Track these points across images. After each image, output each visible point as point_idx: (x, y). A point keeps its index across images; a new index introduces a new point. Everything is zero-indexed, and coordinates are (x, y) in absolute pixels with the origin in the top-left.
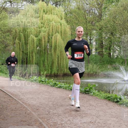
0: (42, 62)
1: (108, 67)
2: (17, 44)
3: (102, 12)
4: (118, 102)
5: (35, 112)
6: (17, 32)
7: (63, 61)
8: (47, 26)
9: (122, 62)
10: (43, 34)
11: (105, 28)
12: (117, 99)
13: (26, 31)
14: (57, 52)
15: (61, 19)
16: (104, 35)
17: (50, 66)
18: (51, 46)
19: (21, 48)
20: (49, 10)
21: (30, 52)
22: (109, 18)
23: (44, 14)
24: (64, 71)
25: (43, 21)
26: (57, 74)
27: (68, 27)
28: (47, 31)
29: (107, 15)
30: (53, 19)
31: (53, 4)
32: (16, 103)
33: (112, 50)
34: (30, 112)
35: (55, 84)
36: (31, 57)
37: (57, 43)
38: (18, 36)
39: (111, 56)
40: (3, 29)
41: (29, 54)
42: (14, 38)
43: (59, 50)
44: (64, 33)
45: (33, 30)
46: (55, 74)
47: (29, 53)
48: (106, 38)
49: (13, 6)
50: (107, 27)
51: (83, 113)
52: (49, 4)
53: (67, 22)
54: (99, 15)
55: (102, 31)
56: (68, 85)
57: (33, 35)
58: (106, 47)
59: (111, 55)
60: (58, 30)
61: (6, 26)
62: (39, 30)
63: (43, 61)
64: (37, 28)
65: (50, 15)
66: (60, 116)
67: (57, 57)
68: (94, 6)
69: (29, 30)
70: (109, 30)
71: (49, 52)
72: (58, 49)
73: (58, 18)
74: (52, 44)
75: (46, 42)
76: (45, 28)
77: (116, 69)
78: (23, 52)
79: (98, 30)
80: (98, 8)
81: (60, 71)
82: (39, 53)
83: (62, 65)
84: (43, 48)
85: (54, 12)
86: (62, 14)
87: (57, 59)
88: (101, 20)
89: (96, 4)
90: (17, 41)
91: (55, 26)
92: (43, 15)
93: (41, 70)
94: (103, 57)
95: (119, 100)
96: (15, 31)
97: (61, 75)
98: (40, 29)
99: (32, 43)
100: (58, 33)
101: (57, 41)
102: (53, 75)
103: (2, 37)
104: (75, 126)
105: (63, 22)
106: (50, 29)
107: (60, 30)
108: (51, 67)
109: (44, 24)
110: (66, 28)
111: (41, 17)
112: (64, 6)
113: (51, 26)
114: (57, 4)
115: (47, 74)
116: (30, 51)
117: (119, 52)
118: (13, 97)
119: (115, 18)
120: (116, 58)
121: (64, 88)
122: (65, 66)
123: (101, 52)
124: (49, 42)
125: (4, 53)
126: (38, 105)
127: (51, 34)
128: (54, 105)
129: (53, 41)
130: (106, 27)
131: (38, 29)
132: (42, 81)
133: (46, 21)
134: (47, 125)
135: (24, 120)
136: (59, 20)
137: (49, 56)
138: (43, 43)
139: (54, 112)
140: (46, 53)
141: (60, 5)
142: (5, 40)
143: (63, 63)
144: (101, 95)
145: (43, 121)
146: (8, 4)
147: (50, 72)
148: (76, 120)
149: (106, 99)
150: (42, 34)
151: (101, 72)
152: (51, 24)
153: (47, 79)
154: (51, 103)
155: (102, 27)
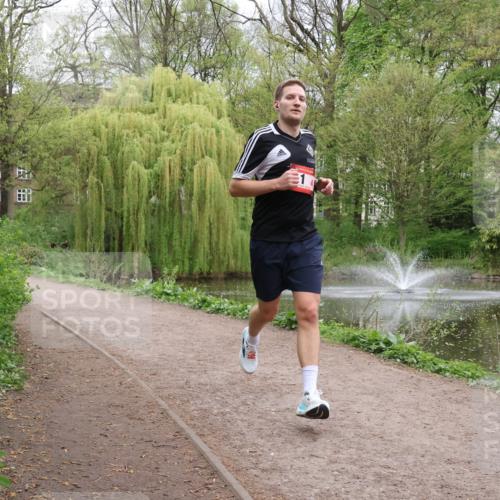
0: (164, 240)
1: (354, 254)
2: (92, 188)
3: (333, 98)
4: (379, 351)
5: (147, 380)
6: (92, 153)
7: (225, 237)
8: (178, 138)
9: (393, 240)
10: (167, 158)
11: (344, 142)
12: (378, 344)
13: (118, 151)
14: (206, 210)
15: (219, 118)
16: (341, 163)
17: (186, 250)
18: (191, 195)
19: (103, 199)
20: (184, 92)
21: (128, 211)
22: (354, 116)
23: (170, 102)
24: (228, 265)
25: (166, 122)
26: (209, 273)
27: (237, 138)
28: (178, 152)
29: (349, 104)
30: (194, 117)
31: (196, 73)
32: (94, 356)
33: (364, 206)
34: (134, 381)
35: (204, 301)
36: (133, 224)
37: (208, 186)
38: (96, 164)
39: (363, 222)
40: (52, 146)
41: (128, 217)
42: (85, 171)
43: (213, 203)
44: (227, 157)
45: (137, 149)
46: (202, 273)
47: (125, 214)
48: (348, 171)
49: (80, 79)
50: (349, 141)
51: (284, 382)
52: (184, 75)
53: (236, 124)
54: (327, 105)
55: (336, 151)
56: (241, 306)
57: (139, 163)
58: (347, 196)
59: (361, 221)
60: (208, 147)
61: (60, 137)
62: (157, 149)
63: (166, 236)
64: (150, 141)
65: (186, 105)
66: (218, 390)
67: (208, 224)
68: (311, 79)
69: (126, 149)
70: (354, 148)
71: (185, 212)
72: (211, 201)
73: (210, 114)
74: (192, 188)
75: (176, 182)
76: (173, 142)
77: (374, 259)
78: (109, 209)
79: (325, 147)
80: (325, 87)
81: (216, 264)
82: (156, 213)
83: (221, 247)
84: (167, 200)
85: (198, 97)
86: (221, 102)
87: (206, 232)
88: (332, 119)
89: (317, 73)
90: (92, 179)
91: (200, 137)
92: (168, 106)
93: (162, 263)
94: (338, 225)
95: (383, 346)
96: (86, 151)
97: (220, 276)
98: (159, 146)
99: (134, 185)
100: (211, 156)
101: (206, 180)
102: (197, 277)
103: (51, 167)
104: (260, 420)
105: (225, 124)
106: (186, 146)
107: (215, 147)
108: (190, 252)
109: (169, 131)
110: (234, 143)
111: (161, 110)
112: (225, 81)
113: (190, 137)
114: (206, 75)
115: (178, 273)
116: (129, 208)
117: (383, 212)
118: (84, 338)
119: (370, 114)
120: (376, 228)
121: (229, 314)
122: (230, 251)
123: (334, 210)
124: (183, 181)
125: (57, 213)
126: (156, 360)
127: (188, 159)
128: (202, 362)
129: (195, 178)
130: (346, 139)
131: (153, 144)
132: (168, 294)
133: (176, 123)
134: (181, 416)
135: (117, 403)
136: (213, 119)
137: (185, 222)
138: (168, 185)
139: (202, 381)
140: (177, 214)
141: (214, 77)
142: (59, 177)
143: (225, 242)
144: (335, 333)
145: (169, 406)
146: (66, 74)
147: (187, 268)
148: (263, 402)
149: (347, 342)
150: (165, 158)
151: (334, 268)
152: (190, 131)
153: (180, 289)
154: (191, 355)
155: (334, 141)
